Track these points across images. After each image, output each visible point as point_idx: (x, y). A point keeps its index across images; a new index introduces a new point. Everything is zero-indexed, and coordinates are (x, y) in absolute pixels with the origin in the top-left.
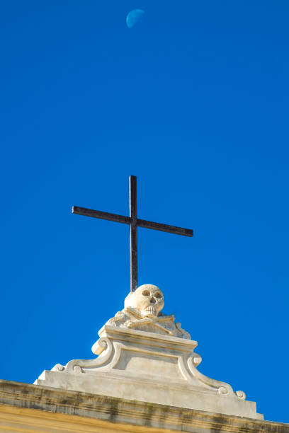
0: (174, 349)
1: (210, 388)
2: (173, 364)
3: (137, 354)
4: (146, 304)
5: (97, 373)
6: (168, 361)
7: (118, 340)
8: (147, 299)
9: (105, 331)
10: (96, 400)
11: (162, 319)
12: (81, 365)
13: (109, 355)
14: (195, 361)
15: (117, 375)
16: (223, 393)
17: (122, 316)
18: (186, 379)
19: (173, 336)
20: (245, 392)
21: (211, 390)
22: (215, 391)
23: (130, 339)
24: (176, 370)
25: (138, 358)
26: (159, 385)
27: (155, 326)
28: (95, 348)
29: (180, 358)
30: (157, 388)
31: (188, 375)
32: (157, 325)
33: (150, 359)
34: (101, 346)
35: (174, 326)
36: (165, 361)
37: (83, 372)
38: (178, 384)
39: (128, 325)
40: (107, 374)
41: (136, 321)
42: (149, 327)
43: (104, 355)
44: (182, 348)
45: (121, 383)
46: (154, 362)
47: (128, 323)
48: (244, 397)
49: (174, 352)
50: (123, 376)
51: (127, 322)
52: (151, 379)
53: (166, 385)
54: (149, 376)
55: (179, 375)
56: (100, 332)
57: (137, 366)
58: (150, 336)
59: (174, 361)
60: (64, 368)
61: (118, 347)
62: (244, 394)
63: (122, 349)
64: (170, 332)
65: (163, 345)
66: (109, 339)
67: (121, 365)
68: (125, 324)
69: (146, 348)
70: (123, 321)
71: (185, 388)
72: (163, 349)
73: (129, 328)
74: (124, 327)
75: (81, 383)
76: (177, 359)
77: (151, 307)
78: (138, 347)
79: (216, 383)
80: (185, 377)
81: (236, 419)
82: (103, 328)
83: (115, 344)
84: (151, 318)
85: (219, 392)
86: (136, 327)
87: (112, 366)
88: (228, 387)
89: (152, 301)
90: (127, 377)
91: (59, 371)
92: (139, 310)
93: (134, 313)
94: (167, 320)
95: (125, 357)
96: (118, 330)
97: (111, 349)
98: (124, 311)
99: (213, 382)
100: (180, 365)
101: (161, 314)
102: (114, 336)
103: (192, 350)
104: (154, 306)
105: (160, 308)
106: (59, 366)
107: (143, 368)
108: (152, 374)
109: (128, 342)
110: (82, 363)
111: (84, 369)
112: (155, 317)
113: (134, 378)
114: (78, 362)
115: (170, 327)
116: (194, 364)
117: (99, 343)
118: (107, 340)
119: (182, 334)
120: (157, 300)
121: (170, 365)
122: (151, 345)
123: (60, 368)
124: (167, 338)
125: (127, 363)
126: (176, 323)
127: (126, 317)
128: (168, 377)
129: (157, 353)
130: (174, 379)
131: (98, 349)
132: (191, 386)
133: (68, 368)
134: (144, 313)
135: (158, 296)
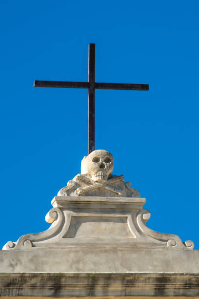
0: (123, 209)
1: (159, 242)
2: (122, 224)
3: (87, 220)
4: (96, 171)
5: (48, 244)
6: (118, 222)
7: (68, 209)
8: (97, 165)
9: (56, 202)
10: (40, 278)
11: (111, 182)
12: (31, 239)
13: (59, 225)
14: (144, 218)
15: (66, 244)
16: (172, 246)
17: (73, 184)
18: (135, 237)
19: (122, 196)
20: (193, 241)
21: (161, 245)
22: (164, 245)
23: (80, 206)
24: (125, 229)
25: (88, 223)
26: (108, 247)
27: (104, 189)
28: (47, 218)
29: (129, 217)
30: (106, 251)
31: (137, 233)
32: (107, 188)
33: (100, 222)
34: (52, 217)
35: (124, 187)
36: (115, 221)
37: (33, 246)
38: (126, 244)
39: (79, 193)
40: (57, 244)
41: (85, 187)
42: (99, 192)
43: (55, 225)
44: (131, 207)
45: (70, 252)
46: (104, 225)
47: (78, 191)
48: (192, 247)
49: (123, 212)
50: (72, 244)
51: (78, 189)
52: (100, 242)
53: (115, 246)
54: (98, 239)
55: (128, 234)
56: (52, 201)
57: (88, 231)
58: (99, 200)
59: (123, 221)
60: (14, 245)
61: (68, 215)
62: (193, 244)
63: (72, 217)
64: (119, 193)
65: (114, 207)
66: (60, 208)
67: (70, 234)
68: (75, 192)
69: (96, 212)
70: (73, 189)
71: (134, 247)
72: (113, 211)
73: (79, 195)
74: (74, 195)
75: (30, 257)
76: (127, 217)
77: (100, 173)
78: (88, 212)
79: (164, 238)
80: (134, 235)
81: (178, 277)
82: (54, 199)
83: (65, 212)
84: (101, 182)
85: (168, 245)
86: (87, 193)
87: (62, 236)
88: (177, 238)
89: (102, 166)
90: (76, 245)
91: (9, 249)
92: (90, 175)
93: (84, 180)
94: (117, 182)
95: (75, 224)
96: (69, 199)
97: (61, 219)
98: (75, 179)
99: (161, 236)
100: (129, 223)
101: (111, 177)
102: (65, 205)
103: (141, 208)
104: (103, 171)
105: (110, 171)
106: (10, 243)
107: (93, 232)
108: (101, 237)
109: (78, 208)
110: (33, 237)
111: (34, 243)
112: (105, 181)
113: (84, 244)
114: (28, 237)
115: (119, 188)
116: (143, 220)
117: (50, 215)
118: (58, 210)
119: (132, 193)
120: (106, 165)
121: (119, 225)
122: (101, 209)
123: (11, 246)
124: (116, 199)
125: (77, 229)
126: (125, 184)
127: (77, 185)
128: (118, 238)
129: (107, 215)
130: (122, 239)
131: (49, 220)
132: (140, 243)
133: (19, 244)
134: (94, 178)
135: (108, 160)
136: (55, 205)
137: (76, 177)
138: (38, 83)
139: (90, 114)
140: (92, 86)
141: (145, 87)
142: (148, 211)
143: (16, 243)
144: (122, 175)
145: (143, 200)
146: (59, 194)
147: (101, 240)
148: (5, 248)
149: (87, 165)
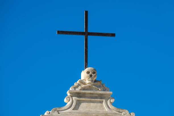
0: (101, 97)
1: (118, 113)
2: (101, 104)
3: (84, 101)
4: (88, 78)
5: (65, 113)
7: (75, 96)
8: (88, 75)
9: (69, 93)
11: (96, 83)
12: (57, 110)
13: (71, 104)
14: (111, 101)
15: (74, 113)
16: (124, 115)
17: (77, 84)
18: (107, 110)
19: (101, 91)
20: (135, 113)
21: (119, 114)
22: (120, 114)
23: (81, 95)
24: (102, 106)
25: (84, 103)
26: (94, 115)
28: (65, 100)
29: (104, 100)
31: (108, 108)
32: (93, 86)
33: (90, 103)
34: (67, 100)
35: (102, 86)
36: (97, 103)
37: (59, 113)
38: (103, 113)
39: (80, 89)
40: (70, 113)
41: (83, 86)
42: (89, 88)
43: (69, 104)
44: (105, 96)
46: (92, 104)
47: (80, 88)
49: (101, 98)
50: (77, 113)
51: (79, 87)
52: (90, 112)
53: (97, 114)
54: (89, 111)
55: (104, 109)
56: (67, 92)
57: (84, 107)
58: (90, 92)
59: (101, 102)
60: (50, 113)
61: (75, 99)
62: (134, 114)
63: (77, 100)
64: (100, 89)
65: (97, 96)
66: (71, 96)
67: (76, 108)
68: (78, 88)
69: (88, 98)
70: (77, 87)
71: (106, 115)
72: (96, 98)
73: (80, 90)
74: (78, 90)
76: (103, 101)
77: (90, 79)
78: (84, 98)
79: (121, 111)
80: (106, 109)
82: (68, 91)
83: (74, 98)
85: (122, 115)
86: (84, 89)
87: (72, 109)
88: (127, 111)
89: (91, 76)
90: (79, 113)
91: (47, 114)
92: (85, 80)
93: (82, 82)
94: (99, 83)
95: (78, 103)
96: (75, 91)
97: (72, 101)
98: (78, 82)
99: (119, 110)
100: (104, 104)
101: (95, 81)
102: (73, 94)
103: (110, 96)
104: (91, 78)
105: (95, 78)
106: (48, 112)
107: (87, 107)
108: (91, 110)
109: (80, 96)
110: (58, 109)
111: (59, 112)
112: (92, 83)
113: (82, 113)
114: (56, 109)
115: (100, 87)
116: (111, 103)
117: (66, 99)
118: (70, 97)
119: (106, 89)
120: (93, 75)
121: (99, 104)
122: (91, 96)
123: (48, 113)
124: (98, 92)
125: (79, 106)
126: (102, 84)
127: (79, 85)
128: (99, 110)
129: (93, 100)
130: (101, 111)
131: (66, 101)
132: (109, 113)
133: (52, 112)
134: (87, 82)
135: (94, 73)
136: (69, 94)
137: (78, 81)
138: (59, 32)
139: (85, 49)
140: (87, 34)
141: (113, 35)
142: (113, 98)
143: (51, 112)
144: (101, 80)
145: (111, 93)
146: (70, 89)
147: (91, 111)
148: (45, 114)
149: (84, 75)
